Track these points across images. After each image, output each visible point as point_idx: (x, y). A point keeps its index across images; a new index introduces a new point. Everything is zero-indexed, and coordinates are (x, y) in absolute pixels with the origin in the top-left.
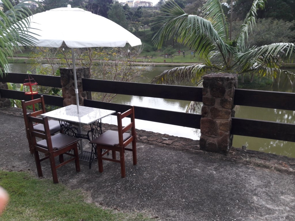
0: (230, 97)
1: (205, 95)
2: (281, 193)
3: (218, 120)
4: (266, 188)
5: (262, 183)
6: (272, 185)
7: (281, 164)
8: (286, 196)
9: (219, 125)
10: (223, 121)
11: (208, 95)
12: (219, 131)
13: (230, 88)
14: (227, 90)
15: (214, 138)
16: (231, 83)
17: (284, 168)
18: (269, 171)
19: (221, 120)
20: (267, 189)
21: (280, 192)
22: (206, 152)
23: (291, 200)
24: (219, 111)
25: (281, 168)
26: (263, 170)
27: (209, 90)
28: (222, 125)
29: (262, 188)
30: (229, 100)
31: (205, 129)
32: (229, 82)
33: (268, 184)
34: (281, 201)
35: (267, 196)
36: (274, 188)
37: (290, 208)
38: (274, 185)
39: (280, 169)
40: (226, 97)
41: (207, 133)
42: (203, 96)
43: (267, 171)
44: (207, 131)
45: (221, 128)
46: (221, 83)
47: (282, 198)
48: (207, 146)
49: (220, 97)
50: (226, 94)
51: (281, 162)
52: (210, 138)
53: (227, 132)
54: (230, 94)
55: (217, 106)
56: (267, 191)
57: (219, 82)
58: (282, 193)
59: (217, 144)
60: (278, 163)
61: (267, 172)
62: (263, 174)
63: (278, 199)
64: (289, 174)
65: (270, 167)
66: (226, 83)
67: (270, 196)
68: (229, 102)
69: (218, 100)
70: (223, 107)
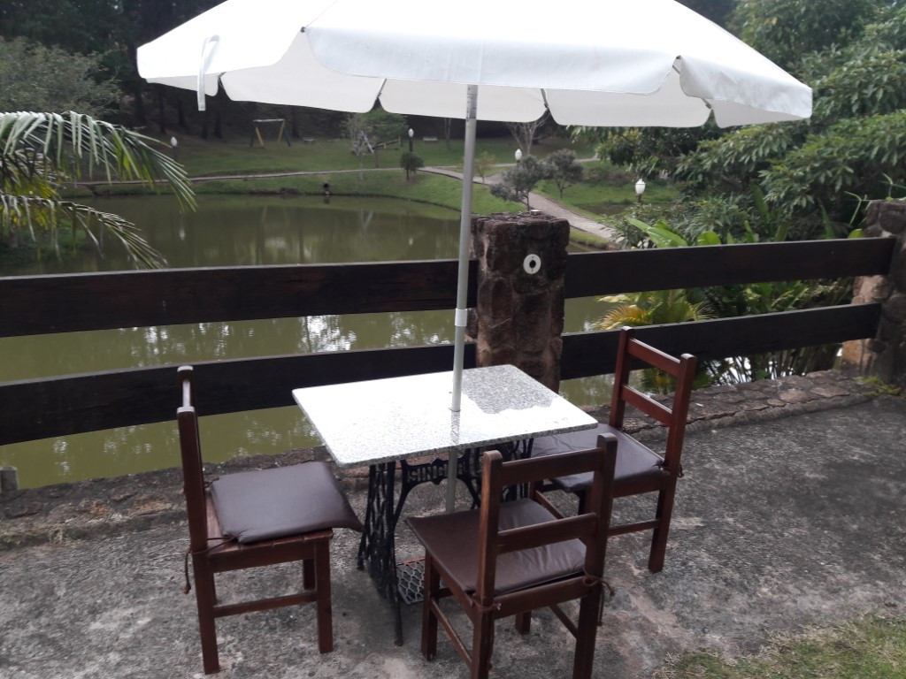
2: (90, 613)
4: (37, 621)
5: (24, 605)
6: (59, 598)
7: (84, 512)
8: (106, 614)
17: (94, 521)
18: (50, 549)
20: (43, 620)
21: (86, 612)
23: (124, 622)
25: (86, 525)
26: (26, 556)
29: (23, 627)
33: (44, 600)
34: (90, 641)
35: (43, 646)
36: (66, 607)
37: (120, 652)
38: (65, 595)
39: (84, 528)
43: (40, 553)
47: (95, 630)
51: (82, 504)
56: (40, 628)
58: (94, 611)
60: (74, 511)
61: (41, 555)
62: (27, 570)
63: (81, 637)
64: (112, 536)
65: (51, 533)
67: (53, 642)
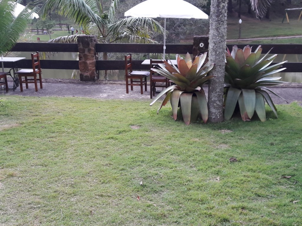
0: (92, 47)
1: (79, 47)
3: (88, 61)
9: (89, 64)
10: (91, 61)
11: (81, 47)
12: (90, 68)
13: (92, 42)
14: (90, 43)
15: (87, 72)
16: (92, 39)
19: (90, 61)
22: (84, 82)
24: (88, 56)
27: (81, 44)
28: (90, 63)
30: (92, 49)
31: (82, 68)
32: (91, 38)
40: (91, 47)
41: (83, 70)
42: (78, 48)
44: (83, 69)
45: (90, 65)
46: (86, 39)
48: (84, 78)
49: (87, 48)
50: (90, 45)
52: (86, 73)
53: (93, 67)
54: (92, 45)
55: (86, 53)
57: (85, 39)
59: (89, 76)
66: (89, 39)
68: (92, 50)
69: (86, 50)
70: (90, 53)
